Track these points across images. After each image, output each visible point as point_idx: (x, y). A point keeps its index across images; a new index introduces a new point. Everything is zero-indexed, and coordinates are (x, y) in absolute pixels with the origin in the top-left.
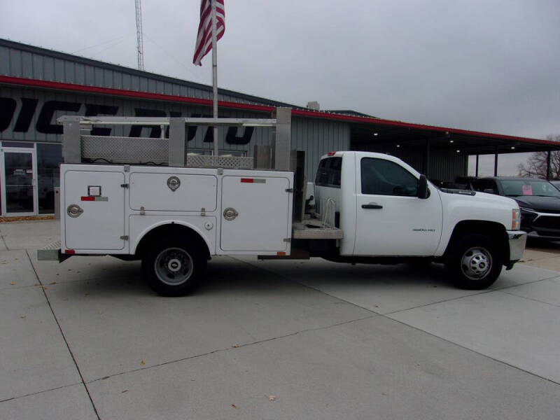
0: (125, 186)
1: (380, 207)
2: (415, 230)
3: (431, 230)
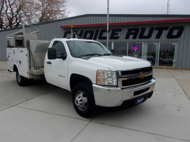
0: (11, 53)
1: (51, 63)
3: (64, 77)
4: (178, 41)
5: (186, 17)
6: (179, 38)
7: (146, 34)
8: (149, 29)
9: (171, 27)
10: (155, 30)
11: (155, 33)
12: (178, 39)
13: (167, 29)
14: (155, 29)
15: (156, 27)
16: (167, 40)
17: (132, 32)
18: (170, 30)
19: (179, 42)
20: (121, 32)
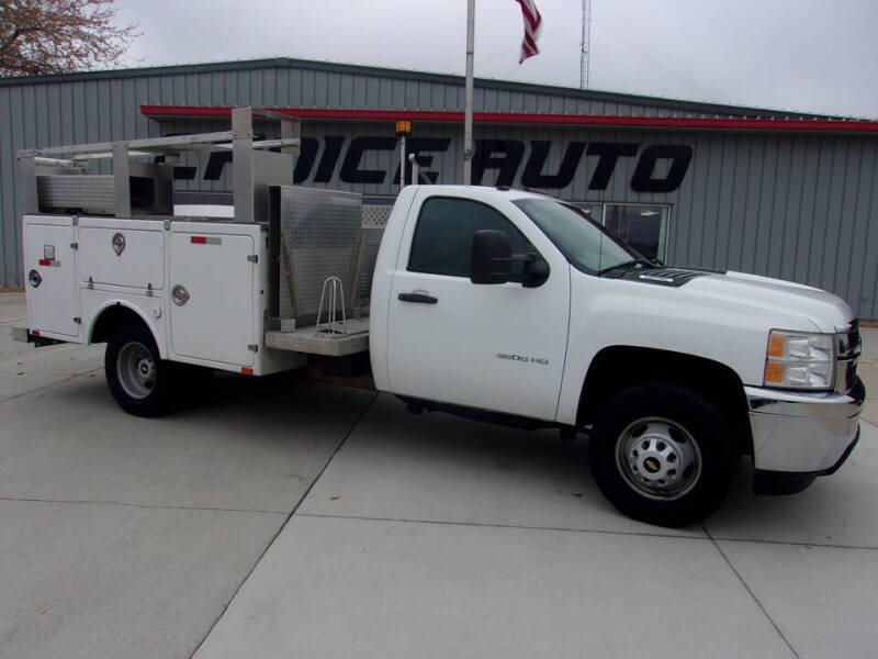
0: (75, 246)
1: (433, 301)
2: (504, 356)
3: (539, 361)
4: (671, 205)
5: (703, 112)
6: (677, 191)
7: (552, 167)
8: (565, 149)
9: (646, 144)
10: (588, 154)
11: (588, 166)
12: (672, 196)
13: (634, 155)
14: (586, 150)
15: (594, 140)
16: (633, 196)
17: (493, 155)
18: (641, 157)
19: (675, 207)
20: (445, 153)
